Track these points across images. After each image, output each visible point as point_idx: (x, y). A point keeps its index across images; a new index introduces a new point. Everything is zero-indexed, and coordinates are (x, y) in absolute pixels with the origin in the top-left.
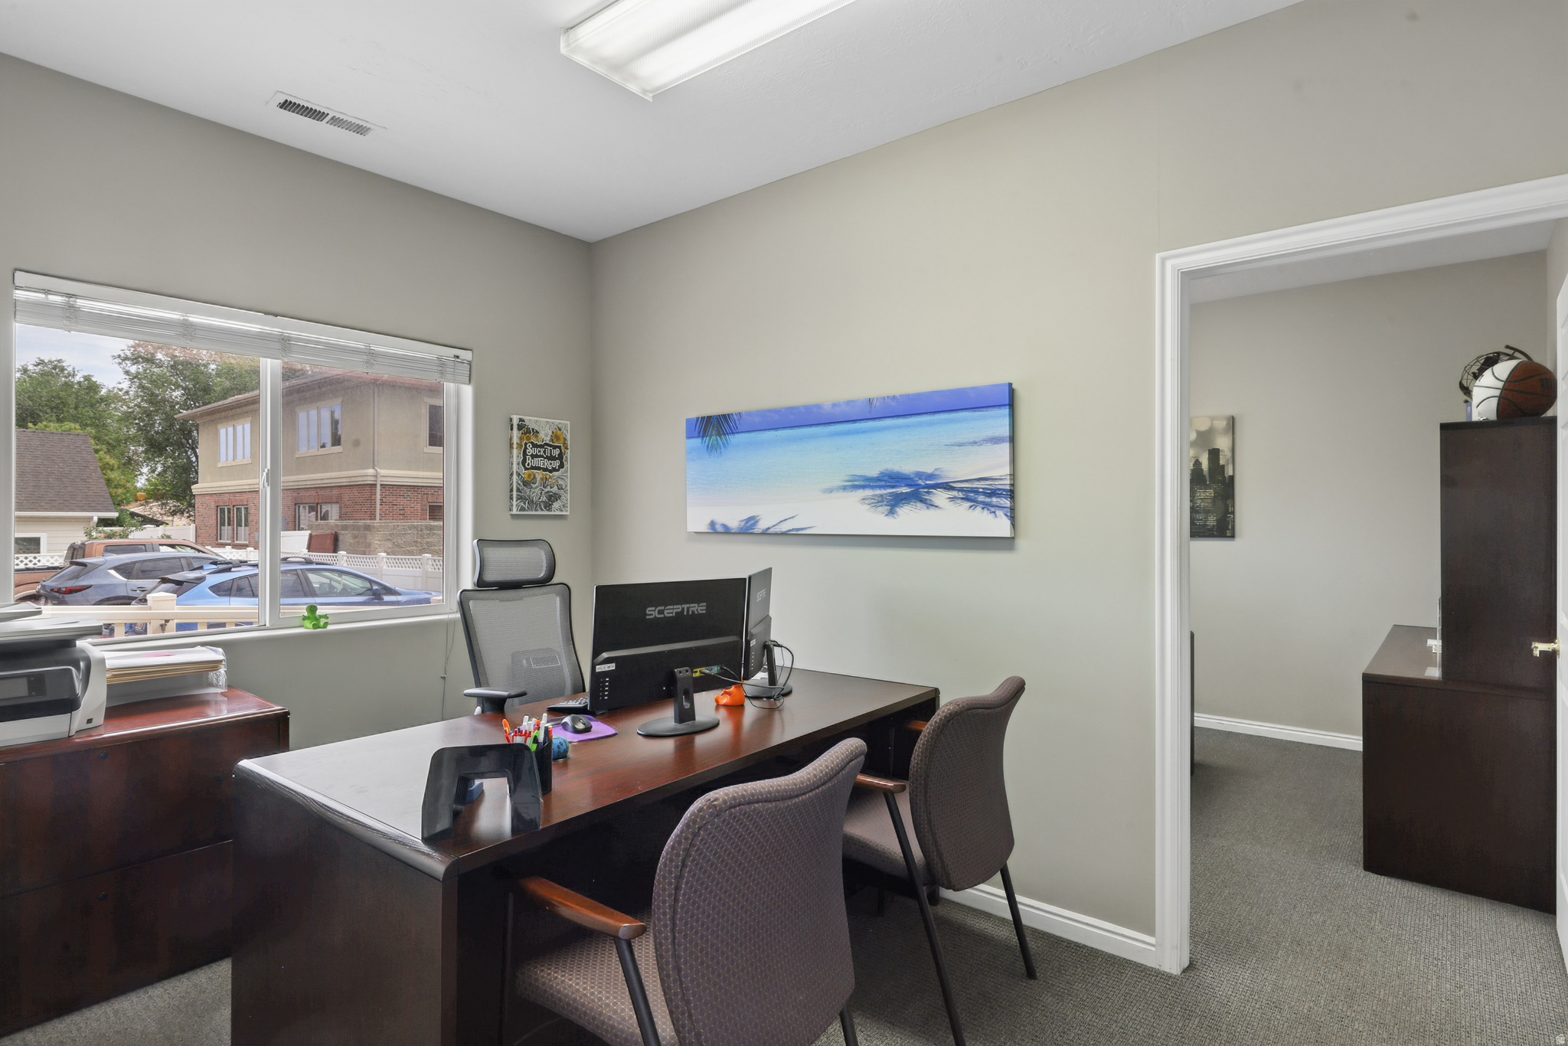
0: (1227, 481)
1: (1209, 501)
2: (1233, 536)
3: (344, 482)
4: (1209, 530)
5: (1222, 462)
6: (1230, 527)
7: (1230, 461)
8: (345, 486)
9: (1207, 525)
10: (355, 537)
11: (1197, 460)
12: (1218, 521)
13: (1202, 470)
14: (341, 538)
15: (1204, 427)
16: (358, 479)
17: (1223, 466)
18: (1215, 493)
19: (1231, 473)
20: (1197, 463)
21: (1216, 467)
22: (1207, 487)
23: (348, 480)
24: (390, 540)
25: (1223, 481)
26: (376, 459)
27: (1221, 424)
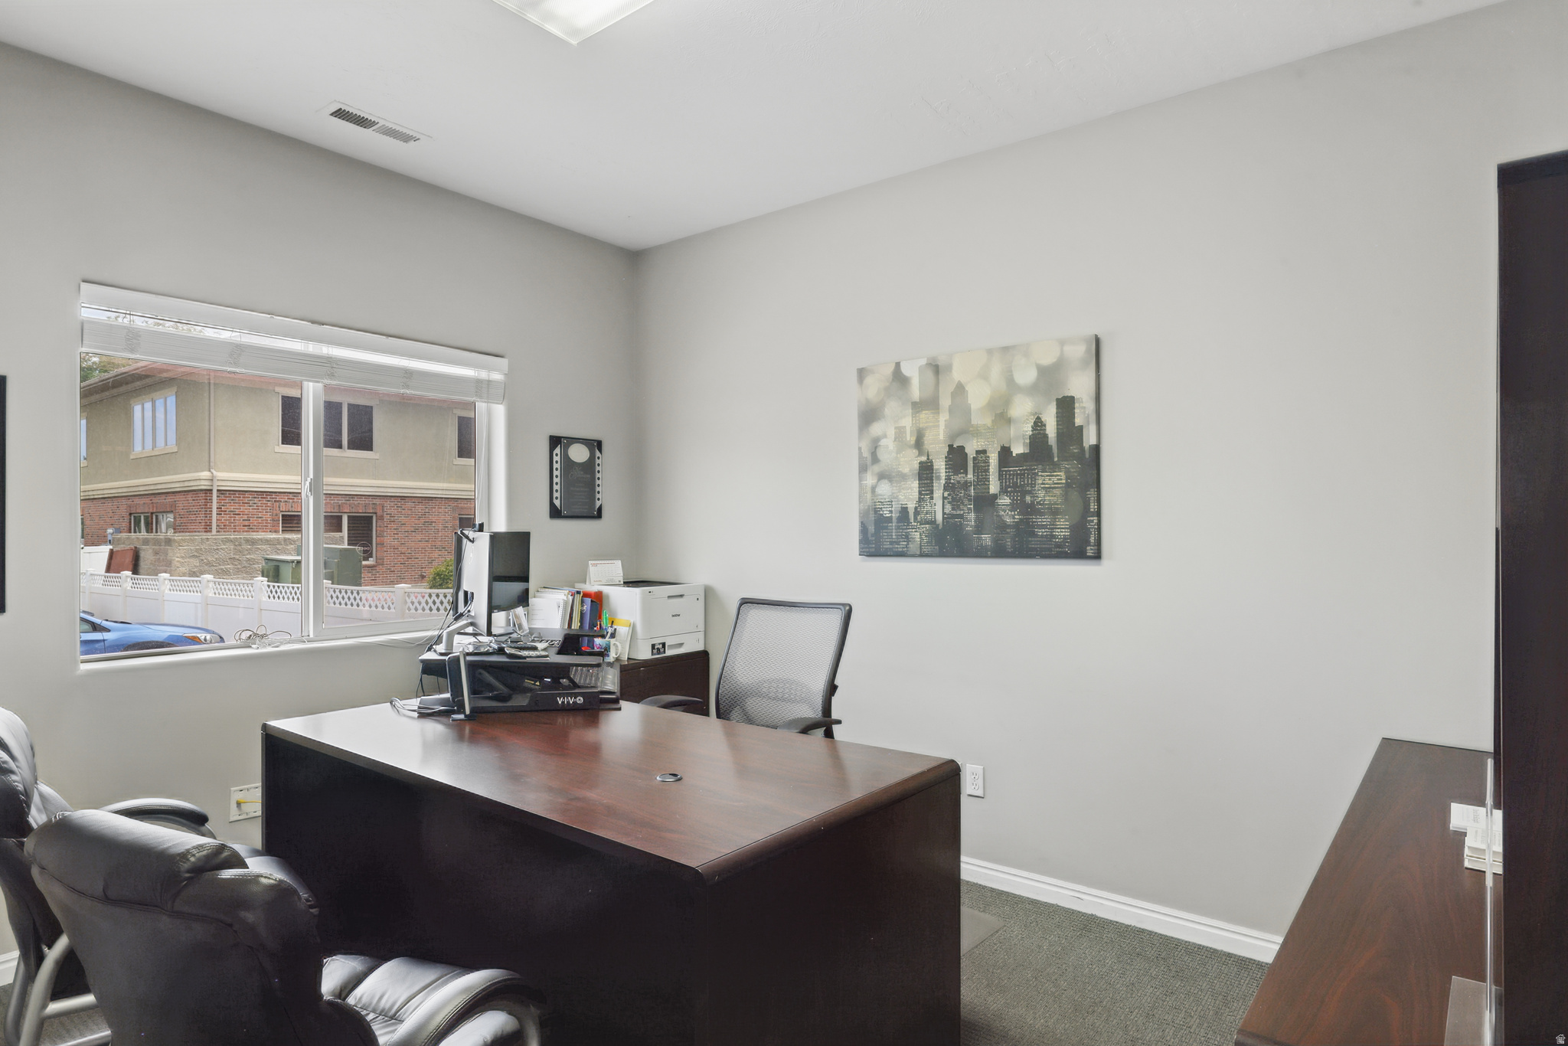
0: (1087, 456)
1: (1057, 492)
2: (1098, 556)
3: (177, 487)
4: (1058, 546)
5: (1078, 421)
6: (1092, 540)
7: (1093, 418)
8: (180, 492)
9: (1054, 537)
10: (156, 553)
11: (1038, 418)
12: (1072, 528)
13: (1046, 436)
14: (142, 554)
15: (1048, 360)
16: (192, 484)
17: (1081, 428)
18: (1067, 478)
19: (1093, 441)
20: (1039, 424)
21: (1070, 432)
22: (1055, 467)
23: (182, 485)
24: (197, 557)
25: (1080, 457)
26: (212, 459)
27: (1079, 351)
